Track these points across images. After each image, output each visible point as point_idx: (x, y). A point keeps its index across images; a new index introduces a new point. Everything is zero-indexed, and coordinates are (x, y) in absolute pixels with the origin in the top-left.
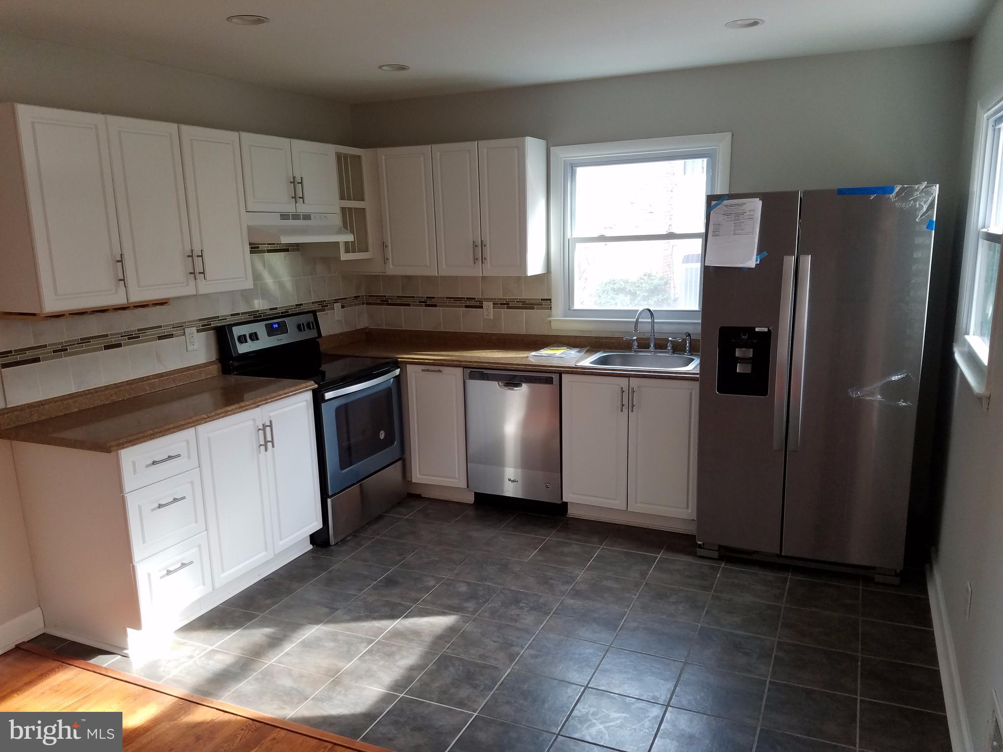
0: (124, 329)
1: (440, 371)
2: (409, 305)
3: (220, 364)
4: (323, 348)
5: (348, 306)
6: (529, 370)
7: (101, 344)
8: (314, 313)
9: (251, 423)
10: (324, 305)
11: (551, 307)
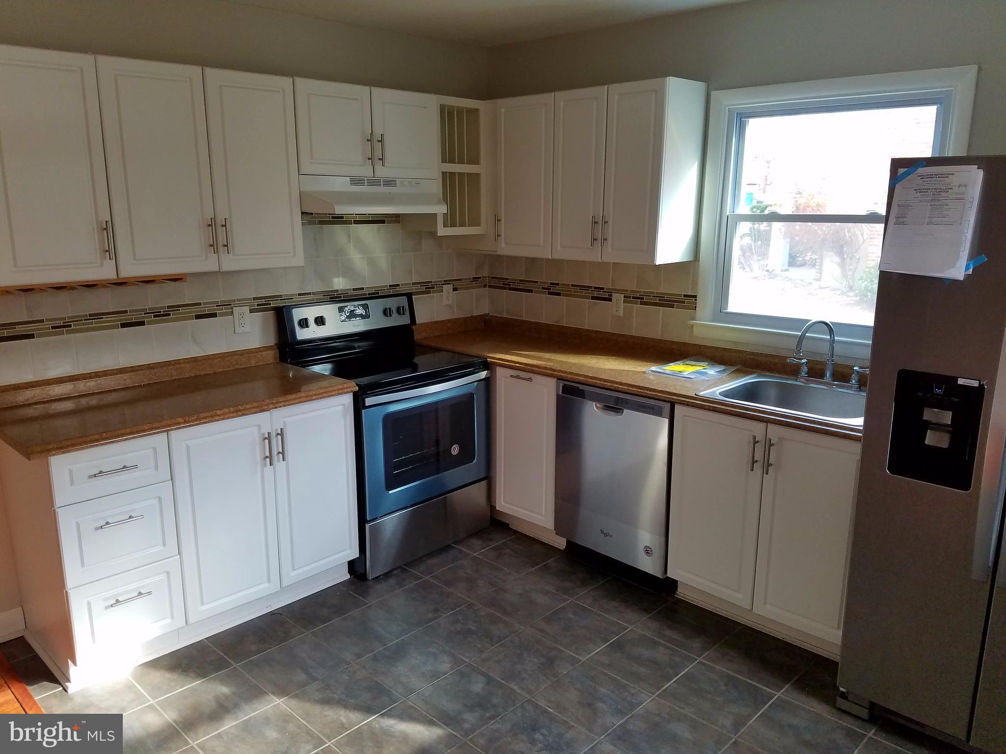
0: (150, 305)
1: (530, 379)
2: (531, 291)
3: (278, 351)
4: (417, 337)
5: (461, 289)
6: (632, 392)
7: (118, 321)
8: (409, 296)
9: (255, 429)
10: (428, 288)
11: (696, 307)
